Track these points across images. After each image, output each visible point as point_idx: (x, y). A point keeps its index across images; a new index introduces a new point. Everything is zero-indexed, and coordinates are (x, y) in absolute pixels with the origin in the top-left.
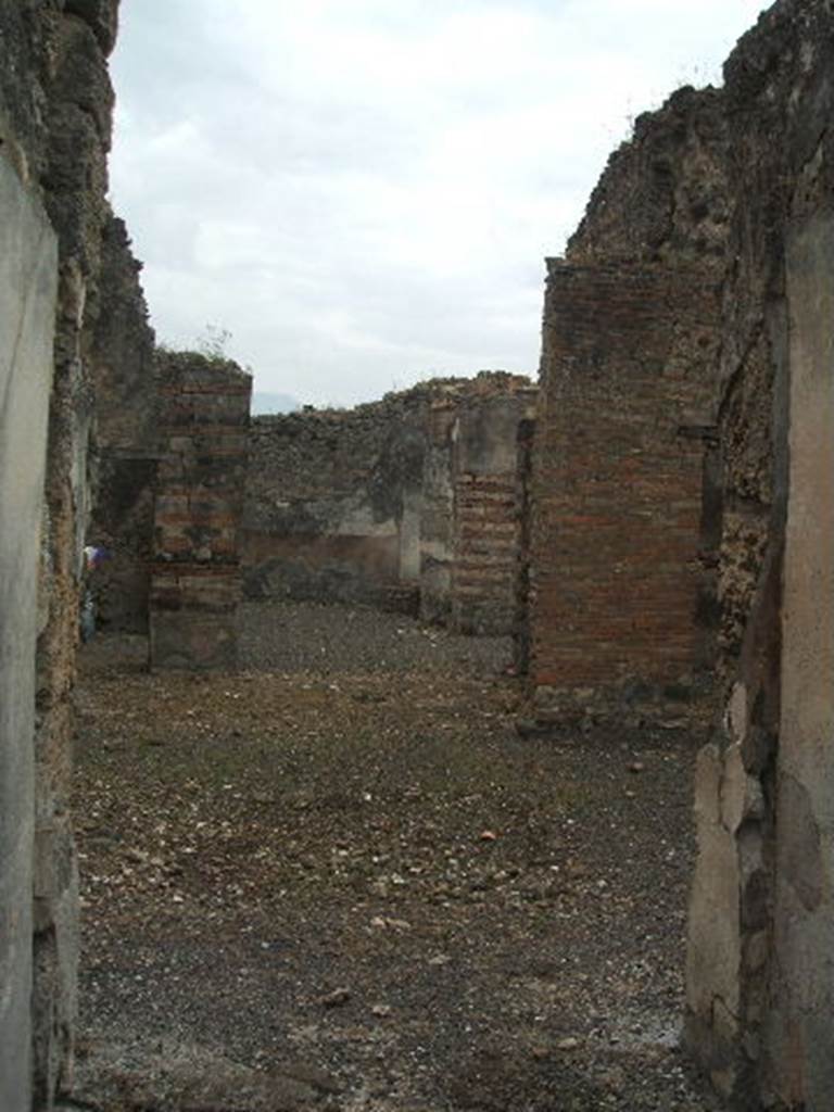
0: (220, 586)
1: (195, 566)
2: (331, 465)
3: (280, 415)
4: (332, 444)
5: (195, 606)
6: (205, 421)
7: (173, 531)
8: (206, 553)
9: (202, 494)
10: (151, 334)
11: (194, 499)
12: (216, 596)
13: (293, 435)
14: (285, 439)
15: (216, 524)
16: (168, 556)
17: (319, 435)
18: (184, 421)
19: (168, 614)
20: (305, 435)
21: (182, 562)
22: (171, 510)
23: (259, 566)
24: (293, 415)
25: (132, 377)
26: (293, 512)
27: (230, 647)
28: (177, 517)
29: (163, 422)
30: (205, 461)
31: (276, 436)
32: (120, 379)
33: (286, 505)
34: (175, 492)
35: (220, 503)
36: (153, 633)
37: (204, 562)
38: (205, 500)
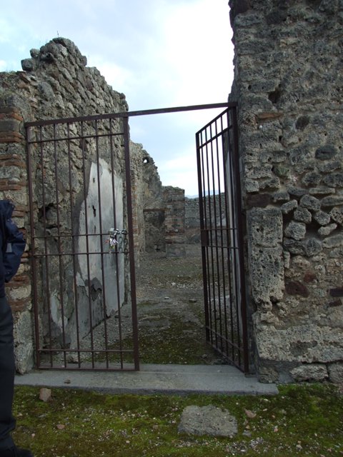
0: (181, 238)
1: (175, 233)
5: (175, 242)
6: (174, 201)
7: (169, 226)
8: (177, 230)
9: (175, 218)
10: (161, 183)
11: (173, 218)
12: (180, 240)
15: (178, 224)
16: (168, 232)
18: (170, 201)
19: (170, 245)
21: (171, 233)
22: (169, 221)
25: (157, 192)
27: (184, 252)
28: (170, 223)
29: (165, 202)
30: (175, 210)
32: (155, 193)
34: (169, 218)
35: (179, 219)
36: (166, 250)
37: (177, 232)
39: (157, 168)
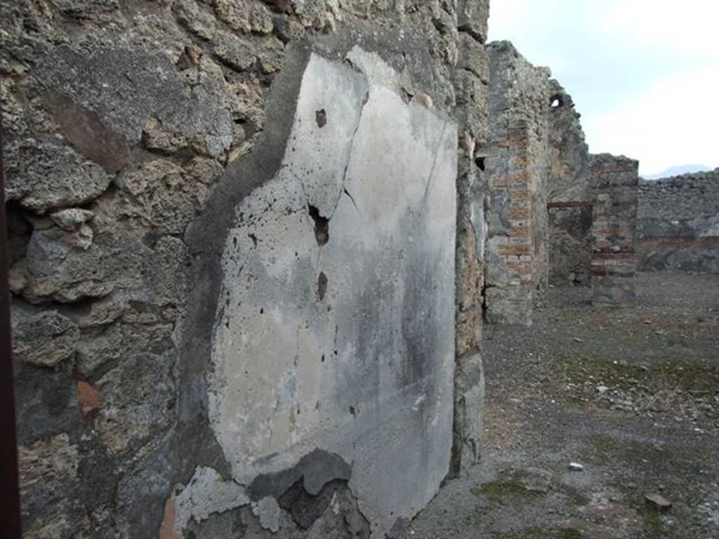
0: (626, 264)
1: (612, 254)
2: (701, 201)
3: (672, 177)
4: (702, 190)
5: (612, 273)
6: (615, 185)
7: (602, 239)
8: (617, 248)
9: (614, 221)
10: (586, 147)
11: (610, 222)
12: (624, 268)
13: (679, 187)
14: (675, 189)
15: (622, 234)
16: (598, 250)
17: (695, 186)
18: (605, 186)
19: (600, 278)
20: (686, 187)
21: (604, 253)
22: (600, 229)
23: (663, 254)
24: (678, 177)
25: (578, 168)
26: (680, 226)
27: (631, 294)
28: (603, 232)
29: (594, 188)
30: (616, 204)
31: (670, 189)
32: (572, 169)
33: (677, 222)
34: (602, 221)
35: (623, 224)
36: (593, 286)
37: (618, 252)
38: (616, 223)
39: (578, 116)
